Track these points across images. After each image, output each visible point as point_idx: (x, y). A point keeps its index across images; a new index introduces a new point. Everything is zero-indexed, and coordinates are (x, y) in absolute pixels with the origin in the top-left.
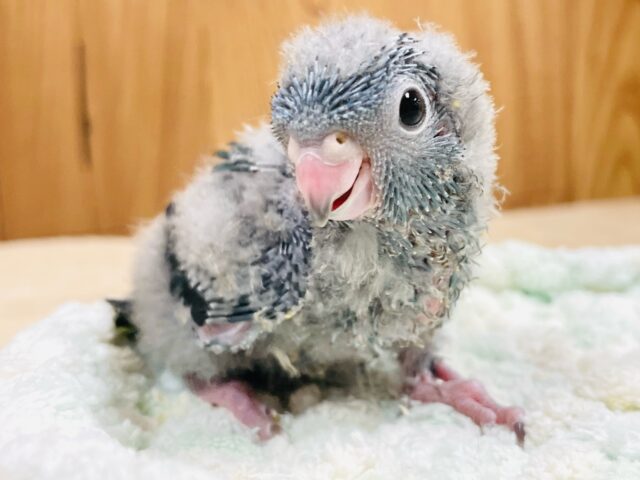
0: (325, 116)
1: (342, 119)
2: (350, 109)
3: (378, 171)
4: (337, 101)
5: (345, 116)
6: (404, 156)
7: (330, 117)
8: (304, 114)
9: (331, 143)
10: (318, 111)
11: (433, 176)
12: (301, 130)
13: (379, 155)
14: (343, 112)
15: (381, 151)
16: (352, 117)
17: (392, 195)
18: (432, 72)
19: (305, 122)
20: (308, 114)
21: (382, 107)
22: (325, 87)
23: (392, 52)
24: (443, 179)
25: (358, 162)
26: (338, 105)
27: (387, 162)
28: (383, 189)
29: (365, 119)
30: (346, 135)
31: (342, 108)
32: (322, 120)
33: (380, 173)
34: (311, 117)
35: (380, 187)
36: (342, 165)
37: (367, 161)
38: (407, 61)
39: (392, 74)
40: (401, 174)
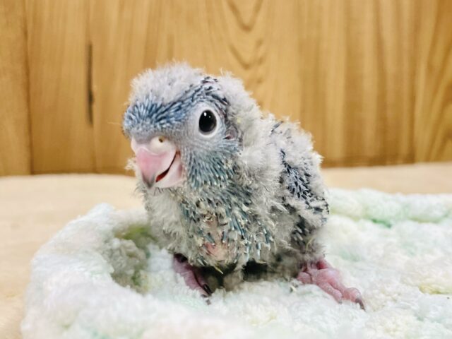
0: (152, 126)
1: (162, 128)
2: (168, 122)
3: (185, 159)
4: (160, 117)
5: (164, 126)
6: (202, 151)
7: (155, 127)
8: (140, 125)
9: (156, 143)
10: (148, 123)
11: (220, 163)
12: (138, 133)
13: (186, 149)
14: (163, 124)
15: (187, 147)
16: (169, 127)
17: (194, 173)
18: (224, 101)
19: (141, 129)
20: (142, 124)
21: (188, 121)
22: (154, 109)
23: (197, 88)
24: (227, 166)
25: (172, 154)
26: (161, 119)
27: (191, 154)
28: (188, 170)
29: (177, 128)
30: (165, 137)
31: (162, 122)
32: (150, 128)
33: (186, 161)
34: (144, 126)
35: (186, 169)
36: (162, 155)
37: (178, 153)
38: (207, 94)
39: (195, 102)
40: (200, 161)
